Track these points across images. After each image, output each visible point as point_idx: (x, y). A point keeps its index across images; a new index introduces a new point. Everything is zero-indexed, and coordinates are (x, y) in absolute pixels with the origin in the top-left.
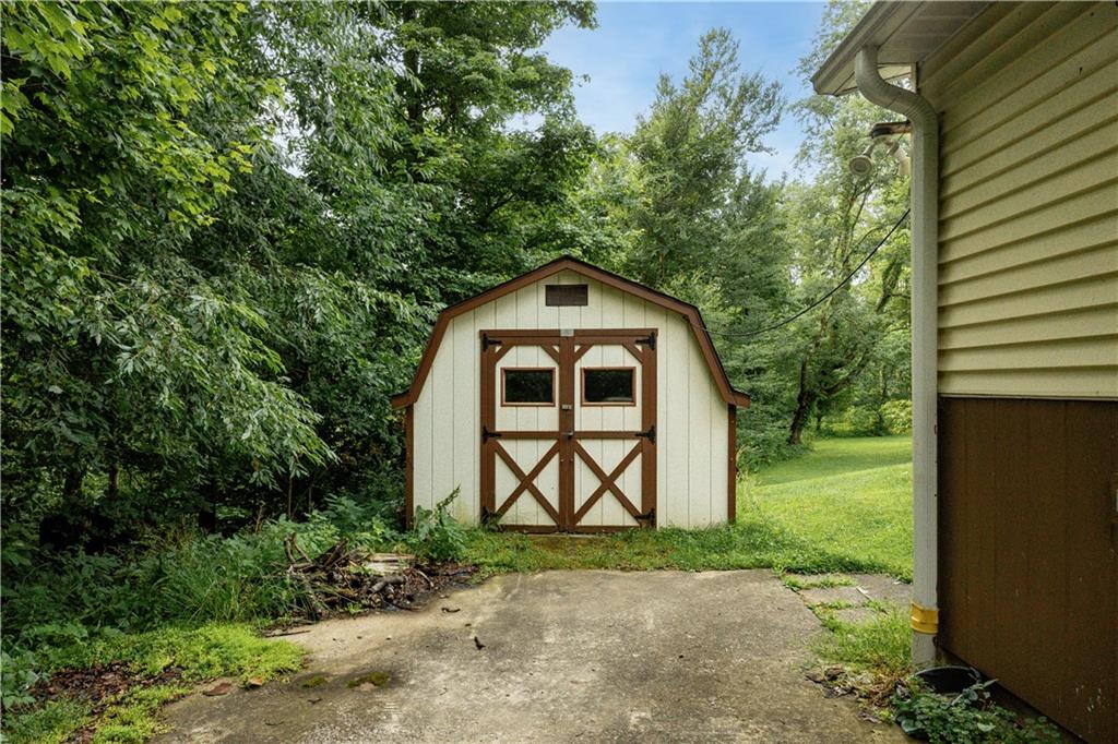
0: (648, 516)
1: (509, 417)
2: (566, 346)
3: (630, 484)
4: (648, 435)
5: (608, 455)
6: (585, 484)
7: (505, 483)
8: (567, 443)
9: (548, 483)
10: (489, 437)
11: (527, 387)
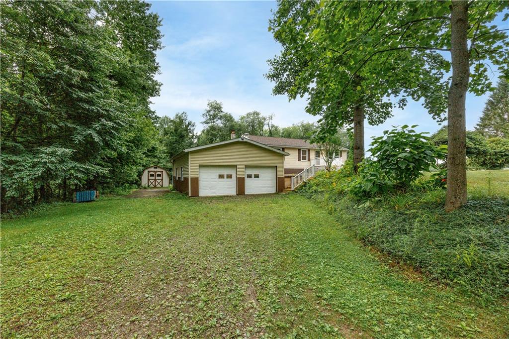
0: (162, 186)
1: (150, 178)
2: (155, 172)
3: (161, 183)
4: (162, 179)
5: (159, 181)
6: (157, 183)
7: (150, 183)
8: (155, 180)
9: (154, 183)
10: (148, 179)
11: (152, 175)
